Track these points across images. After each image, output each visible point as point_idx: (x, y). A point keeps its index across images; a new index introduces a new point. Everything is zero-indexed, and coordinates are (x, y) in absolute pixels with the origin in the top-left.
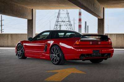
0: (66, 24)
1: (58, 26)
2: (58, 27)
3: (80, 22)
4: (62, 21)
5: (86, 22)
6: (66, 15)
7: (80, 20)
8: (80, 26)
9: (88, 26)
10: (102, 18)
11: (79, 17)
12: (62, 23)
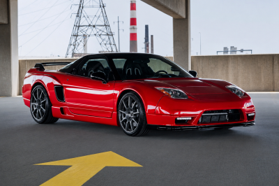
0: (100, 33)
1: (78, 37)
2: (78, 41)
3: (132, 26)
4: (90, 25)
5: (147, 27)
6: (98, 11)
7: (133, 22)
8: (133, 37)
9: (152, 36)
10: (184, 17)
11: (132, 14)
12: (89, 31)
